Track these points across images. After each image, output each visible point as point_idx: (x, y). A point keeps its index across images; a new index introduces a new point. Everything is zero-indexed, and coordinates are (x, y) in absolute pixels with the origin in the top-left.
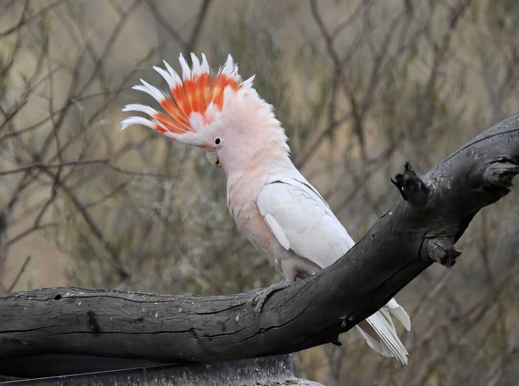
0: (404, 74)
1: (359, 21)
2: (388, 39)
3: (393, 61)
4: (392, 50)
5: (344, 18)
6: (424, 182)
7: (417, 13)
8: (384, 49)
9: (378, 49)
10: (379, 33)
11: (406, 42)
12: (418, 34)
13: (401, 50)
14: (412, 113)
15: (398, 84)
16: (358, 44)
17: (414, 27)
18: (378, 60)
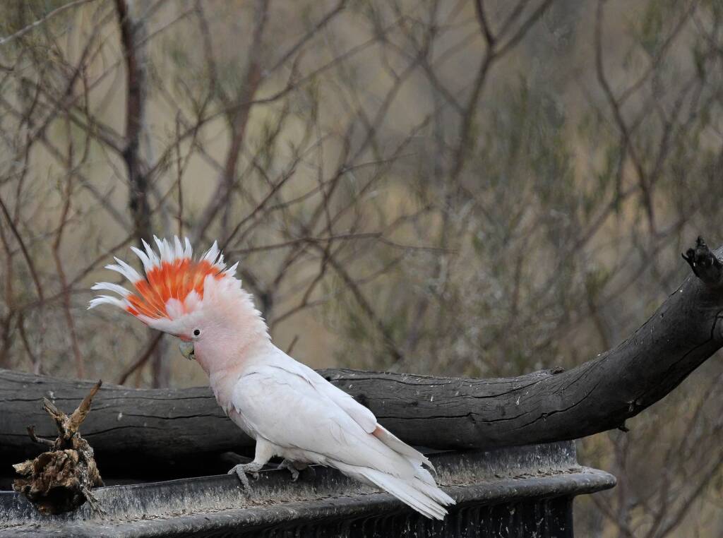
0: (695, 144)
1: (648, 86)
2: (678, 105)
3: (683, 129)
4: (683, 117)
5: (632, 83)
6: (717, 257)
7: (709, 78)
8: (674, 116)
9: (668, 117)
10: (668, 99)
11: (698, 109)
12: (710, 101)
13: (693, 116)
14: (704, 185)
15: (689, 153)
16: (647, 109)
17: (706, 92)
18: (668, 127)
